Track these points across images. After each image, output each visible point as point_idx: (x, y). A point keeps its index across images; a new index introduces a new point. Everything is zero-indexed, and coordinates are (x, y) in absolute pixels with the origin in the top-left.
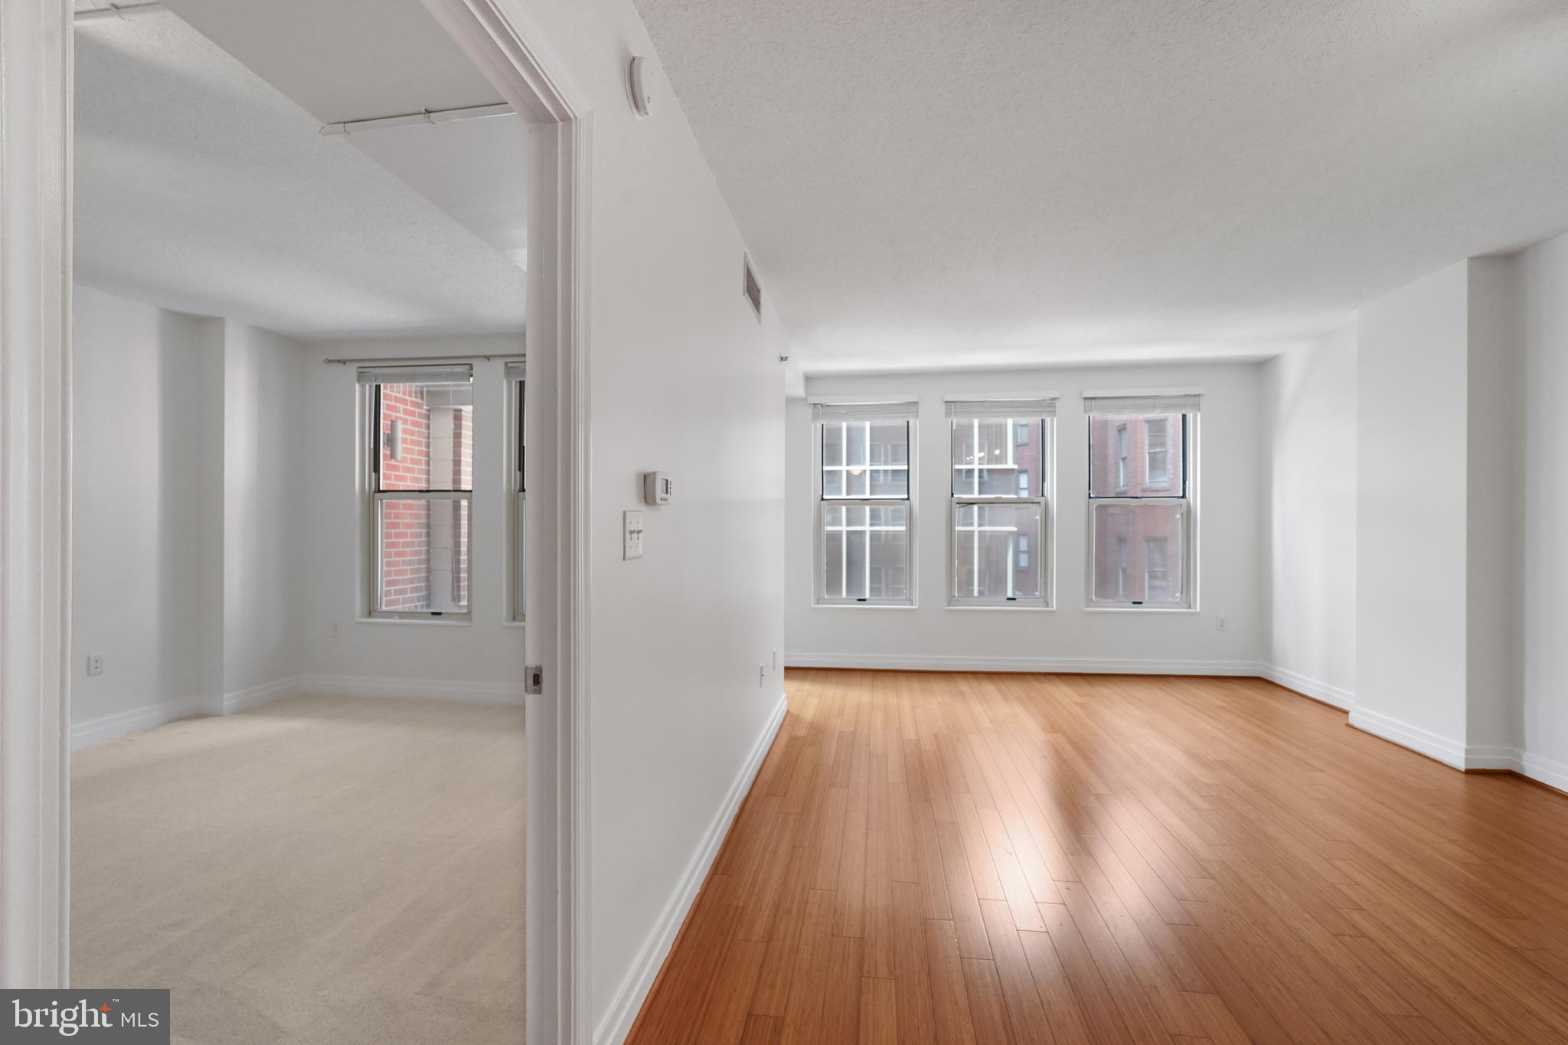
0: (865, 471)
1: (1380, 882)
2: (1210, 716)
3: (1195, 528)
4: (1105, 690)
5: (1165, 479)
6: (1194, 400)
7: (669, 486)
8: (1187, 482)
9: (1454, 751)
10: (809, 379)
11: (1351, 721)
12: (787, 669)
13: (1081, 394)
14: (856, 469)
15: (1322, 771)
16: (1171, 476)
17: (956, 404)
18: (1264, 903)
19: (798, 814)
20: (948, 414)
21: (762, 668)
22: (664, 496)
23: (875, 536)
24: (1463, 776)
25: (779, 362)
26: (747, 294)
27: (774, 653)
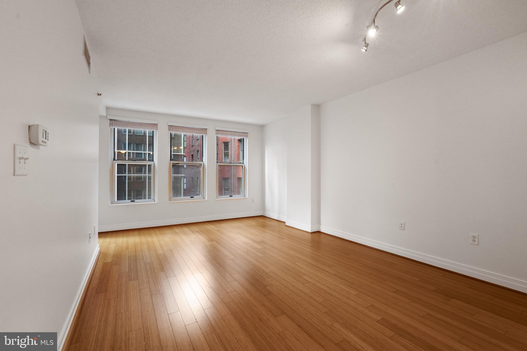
0: (126, 152)
1: (306, 266)
2: (254, 228)
3: (246, 173)
4: (224, 225)
5: (229, 160)
6: (246, 134)
7: (47, 135)
8: (244, 159)
9: (308, 227)
10: (107, 108)
11: (286, 224)
12: (99, 233)
13: (215, 128)
14: (123, 152)
15: (285, 239)
16: (230, 160)
17: (173, 127)
18: (285, 280)
19: (115, 298)
20: (169, 130)
21: (90, 234)
22: (44, 140)
23: (129, 178)
24: (310, 234)
25: (97, 96)
26: (84, 56)
27: (94, 226)
